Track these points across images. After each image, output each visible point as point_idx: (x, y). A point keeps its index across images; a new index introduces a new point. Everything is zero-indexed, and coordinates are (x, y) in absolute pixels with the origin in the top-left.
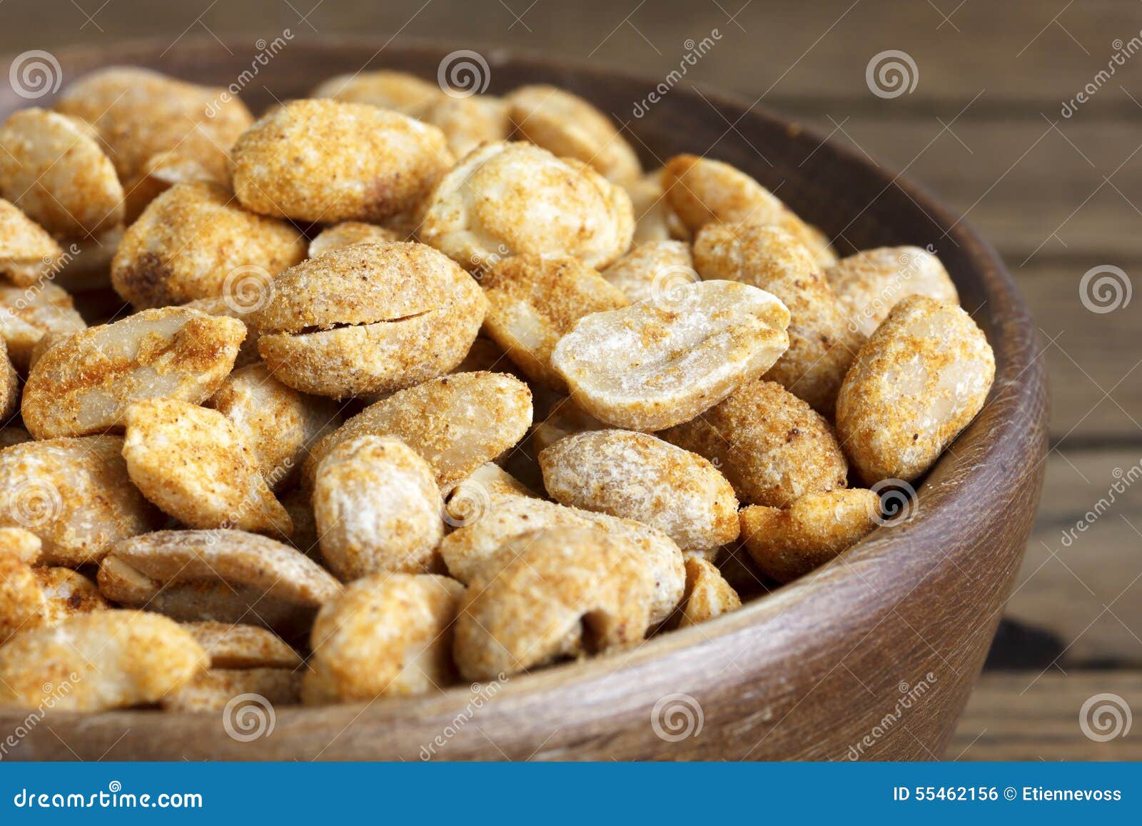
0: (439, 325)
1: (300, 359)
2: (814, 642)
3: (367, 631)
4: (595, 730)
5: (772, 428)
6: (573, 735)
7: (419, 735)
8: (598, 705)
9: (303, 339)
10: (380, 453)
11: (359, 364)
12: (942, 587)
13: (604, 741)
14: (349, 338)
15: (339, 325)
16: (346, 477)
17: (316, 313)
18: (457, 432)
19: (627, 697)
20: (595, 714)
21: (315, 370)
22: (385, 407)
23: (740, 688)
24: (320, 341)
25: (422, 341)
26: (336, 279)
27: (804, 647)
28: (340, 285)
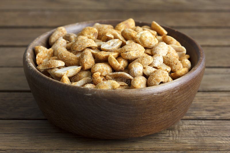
0: (140, 51)
1: (126, 55)
2: (182, 84)
3: (137, 83)
4: (160, 92)
5: (174, 63)
6: (158, 92)
7: (142, 92)
8: (160, 89)
9: (126, 53)
10: (138, 64)
11: (132, 55)
12: (195, 79)
13: (161, 93)
14: (131, 52)
15: (129, 51)
16: (134, 66)
17: (127, 50)
18: (145, 62)
19: (163, 88)
20: (160, 90)
21: (127, 56)
22: (137, 60)
23: (174, 88)
24: (128, 53)
25: (138, 53)
26: (129, 46)
27: (181, 84)
28: (129, 47)
